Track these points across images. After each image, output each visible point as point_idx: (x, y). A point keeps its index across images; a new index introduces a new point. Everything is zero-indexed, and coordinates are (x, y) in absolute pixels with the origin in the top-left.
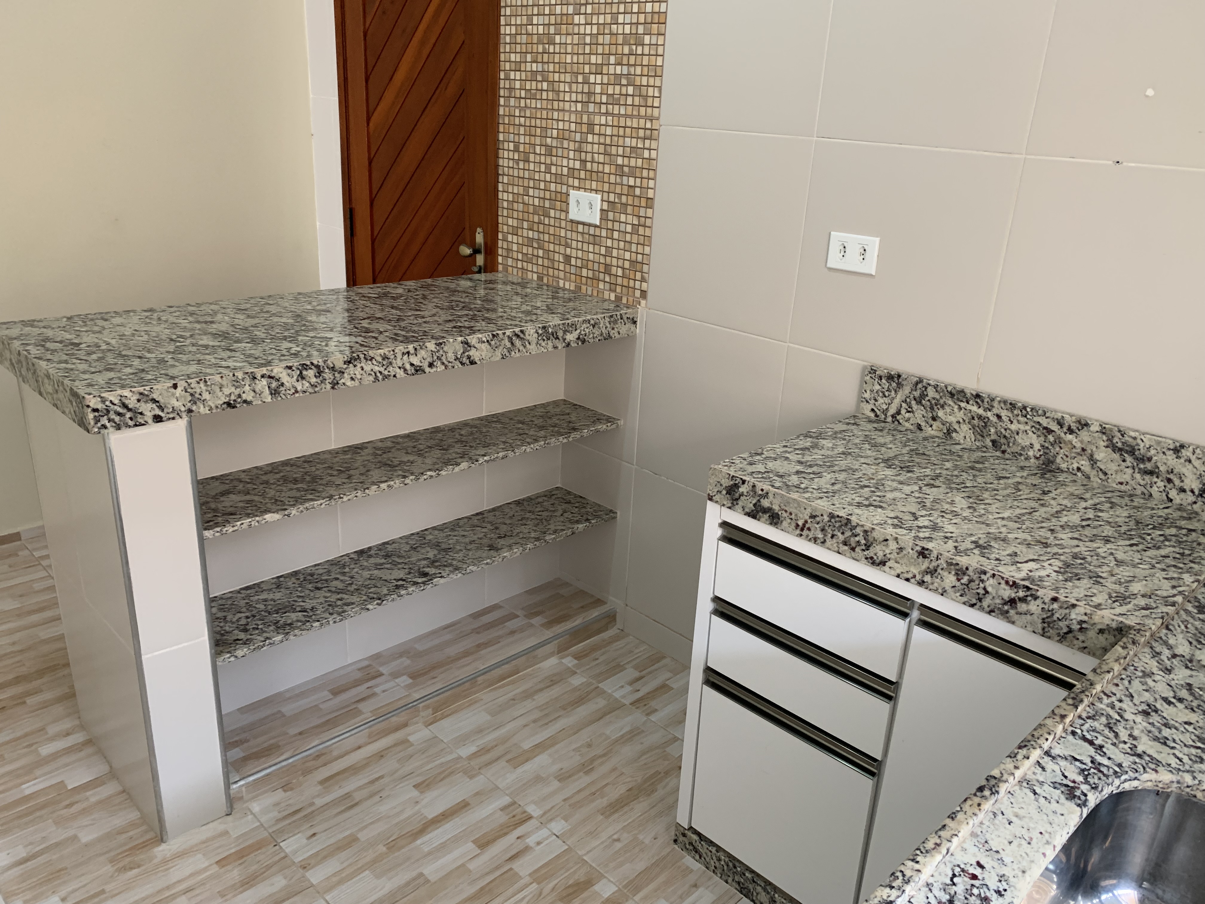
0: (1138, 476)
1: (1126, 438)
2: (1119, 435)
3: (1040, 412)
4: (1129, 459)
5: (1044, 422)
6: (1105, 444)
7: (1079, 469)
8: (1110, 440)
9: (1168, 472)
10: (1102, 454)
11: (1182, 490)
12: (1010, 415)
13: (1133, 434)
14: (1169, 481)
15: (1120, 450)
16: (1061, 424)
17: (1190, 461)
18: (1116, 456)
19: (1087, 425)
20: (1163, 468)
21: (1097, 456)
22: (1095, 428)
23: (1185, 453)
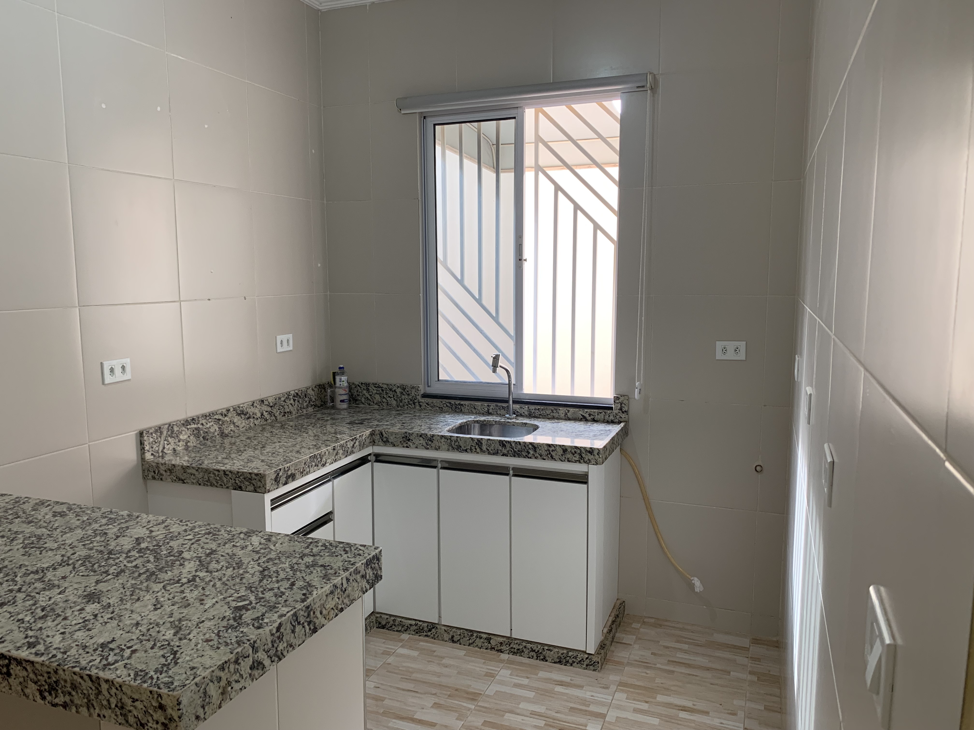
0: (246, 421)
1: (241, 408)
2: (238, 408)
3: (215, 413)
4: (243, 416)
5: (217, 417)
6: (235, 415)
7: (231, 430)
8: (237, 412)
9: (253, 415)
10: (236, 419)
11: (257, 419)
12: (206, 421)
13: (242, 406)
14: (254, 417)
15: (240, 414)
16: (222, 415)
17: (256, 407)
18: (239, 418)
19: (229, 410)
20: (251, 414)
21: (235, 421)
22: (232, 410)
23: (255, 404)
